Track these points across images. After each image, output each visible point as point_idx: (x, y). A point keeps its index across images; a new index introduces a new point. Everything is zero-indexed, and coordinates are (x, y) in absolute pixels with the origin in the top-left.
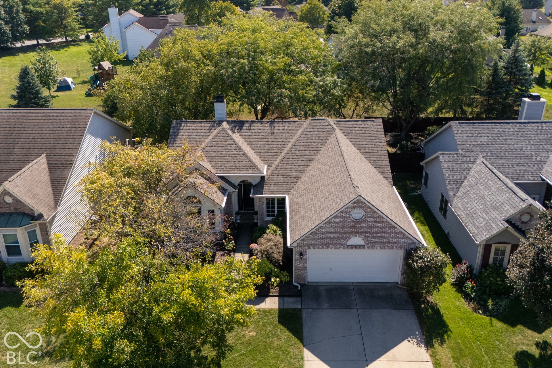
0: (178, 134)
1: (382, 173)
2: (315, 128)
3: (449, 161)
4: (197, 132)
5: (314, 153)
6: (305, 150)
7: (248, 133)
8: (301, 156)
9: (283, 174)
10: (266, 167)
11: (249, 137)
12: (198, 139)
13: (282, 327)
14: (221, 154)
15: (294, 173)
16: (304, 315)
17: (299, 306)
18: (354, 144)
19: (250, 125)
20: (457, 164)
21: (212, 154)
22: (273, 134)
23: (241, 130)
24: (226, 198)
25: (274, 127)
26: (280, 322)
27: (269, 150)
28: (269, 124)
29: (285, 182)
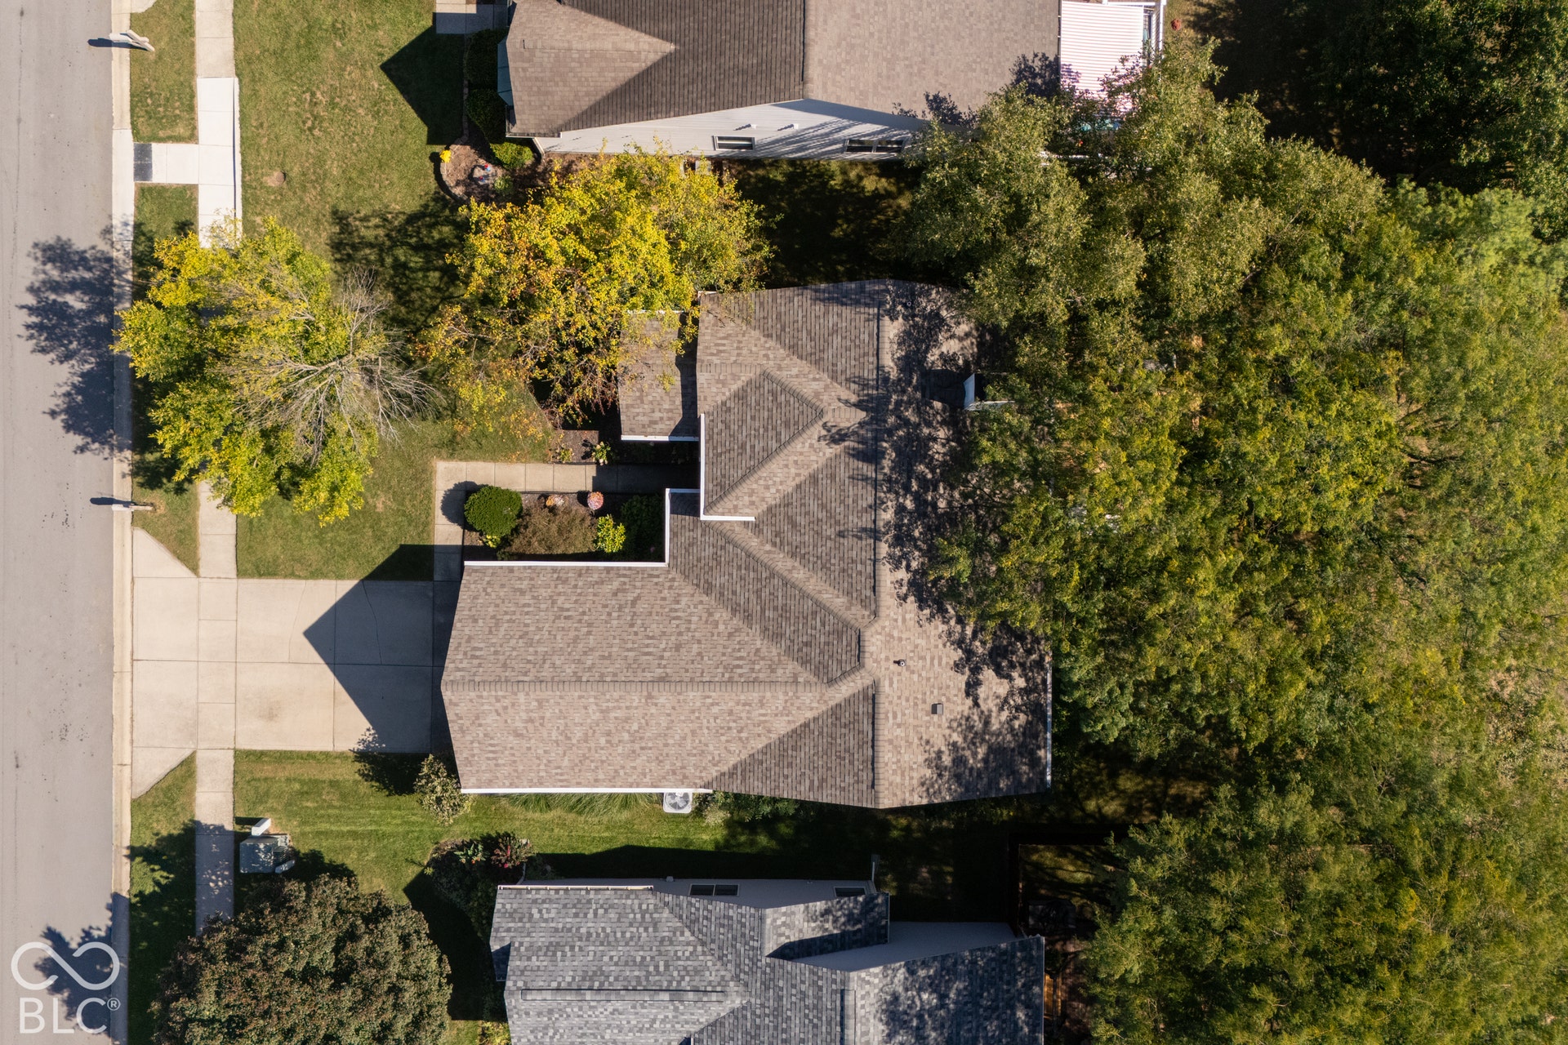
0: (843, 304)
1: (732, 774)
2: (832, 638)
3: (743, 925)
4: (848, 349)
5: (766, 629)
6: (775, 609)
7: (843, 474)
8: (759, 597)
9: (716, 557)
10: (752, 519)
11: (833, 477)
12: (829, 355)
13: (393, 550)
14: (753, 418)
15: (719, 580)
16: (420, 584)
17: (437, 577)
18: (806, 725)
19: (865, 479)
20: (734, 938)
21: (752, 399)
22: (841, 534)
23: (853, 456)
24: (666, 439)
25: (860, 538)
26: (402, 547)
27: (794, 525)
28: (870, 525)
29: (699, 560)
